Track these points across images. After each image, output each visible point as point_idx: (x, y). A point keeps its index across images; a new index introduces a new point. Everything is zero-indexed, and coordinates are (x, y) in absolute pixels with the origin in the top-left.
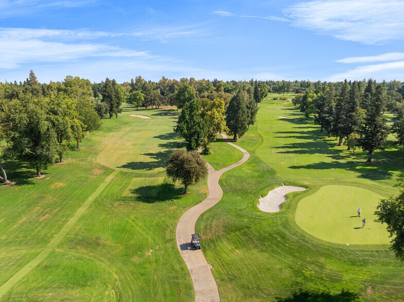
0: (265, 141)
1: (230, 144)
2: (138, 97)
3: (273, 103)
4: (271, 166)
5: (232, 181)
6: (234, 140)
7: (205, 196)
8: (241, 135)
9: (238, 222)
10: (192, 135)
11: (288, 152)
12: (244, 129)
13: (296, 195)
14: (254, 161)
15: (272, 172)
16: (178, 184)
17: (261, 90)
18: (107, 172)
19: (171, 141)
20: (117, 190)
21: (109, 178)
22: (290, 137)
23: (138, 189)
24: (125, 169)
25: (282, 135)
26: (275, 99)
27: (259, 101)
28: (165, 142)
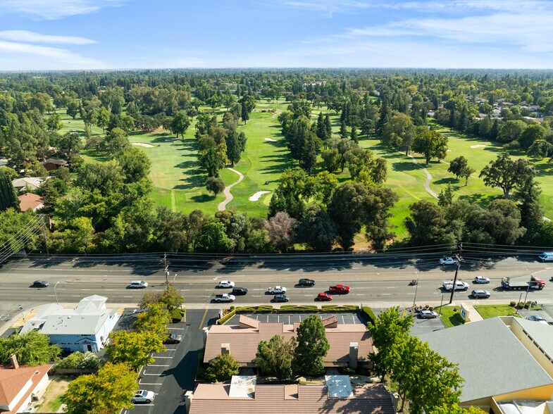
0: (253, 166)
1: (230, 169)
2: (129, 122)
3: (262, 118)
4: (256, 182)
5: (236, 191)
6: (232, 166)
7: (225, 198)
8: (236, 162)
9: (241, 205)
10: (211, 168)
11: (267, 173)
13: (265, 194)
14: (247, 179)
15: (256, 185)
16: (211, 194)
17: (249, 103)
18: (168, 191)
19: (189, 169)
20: (182, 199)
21: (173, 194)
22: (270, 161)
23: (193, 198)
24: (177, 190)
25: (265, 159)
26: (263, 112)
27: (248, 118)
28: (185, 170)
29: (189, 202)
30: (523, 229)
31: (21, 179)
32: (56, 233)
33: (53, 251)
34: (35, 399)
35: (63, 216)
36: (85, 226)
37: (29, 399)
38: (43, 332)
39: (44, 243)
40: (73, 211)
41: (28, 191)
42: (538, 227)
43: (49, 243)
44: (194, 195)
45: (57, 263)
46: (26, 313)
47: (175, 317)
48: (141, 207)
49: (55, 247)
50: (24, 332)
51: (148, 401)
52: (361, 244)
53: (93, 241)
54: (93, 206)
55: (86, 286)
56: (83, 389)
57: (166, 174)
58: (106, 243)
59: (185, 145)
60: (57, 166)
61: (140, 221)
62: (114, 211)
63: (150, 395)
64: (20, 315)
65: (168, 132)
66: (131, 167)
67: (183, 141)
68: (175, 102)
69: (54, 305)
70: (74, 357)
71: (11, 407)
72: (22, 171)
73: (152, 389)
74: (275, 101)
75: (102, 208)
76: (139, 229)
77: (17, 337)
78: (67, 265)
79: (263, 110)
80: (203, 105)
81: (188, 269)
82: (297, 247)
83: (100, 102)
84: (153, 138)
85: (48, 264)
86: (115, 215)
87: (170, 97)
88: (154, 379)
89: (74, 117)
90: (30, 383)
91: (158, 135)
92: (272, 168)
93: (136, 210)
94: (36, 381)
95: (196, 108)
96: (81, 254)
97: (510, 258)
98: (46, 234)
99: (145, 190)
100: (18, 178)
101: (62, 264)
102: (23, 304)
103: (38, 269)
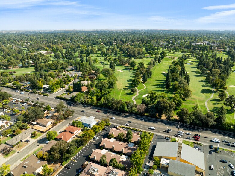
0: (151, 84)
1: (143, 84)
2: (117, 61)
3: (167, 61)
4: (148, 90)
5: (141, 92)
7: (136, 94)
11: (154, 87)
12: (147, 81)
14: (146, 89)
16: (132, 93)
18: (121, 90)
19: (130, 82)
20: (123, 93)
21: (121, 91)
22: (159, 82)
23: (126, 93)
24: (123, 90)
25: (157, 81)
26: (169, 58)
27: (160, 62)
28: (129, 83)
29: (125, 94)
30: (216, 123)
31: (83, 81)
32: (88, 99)
33: (87, 104)
34: (78, 134)
35: (90, 95)
36: (94, 99)
37: (77, 133)
38: (81, 122)
39: (85, 101)
40: (93, 94)
41: (84, 85)
42: (221, 123)
43: (86, 102)
44: (128, 92)
45: (87, 107)
46: (79, 117)
47: (108, 125)
48: (108, 96)
49: (88, 103)
50: (78, 121)
51: (96, 139)
52: (164, 117)
53: (96, 103)
54: (97, 94)
55: (92, 114)
56: (85, 132)
57: (122, 83)
58: (98, 104)
59: (133, 72)
60: (93, 78)
61: (107, 100)
62: (102, 96)
63: (97, 138)
64: (78, 117)
65: (130, 66)
66: (111, 82)
67: (133, 70)
68: (136, 52)
69: (84, 117)
70: (86, 128)
71: (74, 133)
72: (84, 78)
73: (98, 137)
74: (177, 53)
75: (99, 95)
76: (106, 102)
77: (77, 122)
78: (89, 108)
79: (170, 57)
80: (146, 54)
81: (116, 114)
82: (145, 114)
83: (111, 51)
84: (124, 68)
85: (85, 107)
86: (102, 97)
87: (135, 51)
88: (99, 136)
89: (102, 56)
90: (77, 130)
91: (126, 67)
92: (157, 85)
93: (107, 97)
94: (79, 130)
95: (144, 55)
96: (93, 106)
97: (209, 131)
98: (86, 99)
99: (110, 92)
100: (83, 80)
101: (88, 107)
102: (79, 115)
103: (83, 108)
